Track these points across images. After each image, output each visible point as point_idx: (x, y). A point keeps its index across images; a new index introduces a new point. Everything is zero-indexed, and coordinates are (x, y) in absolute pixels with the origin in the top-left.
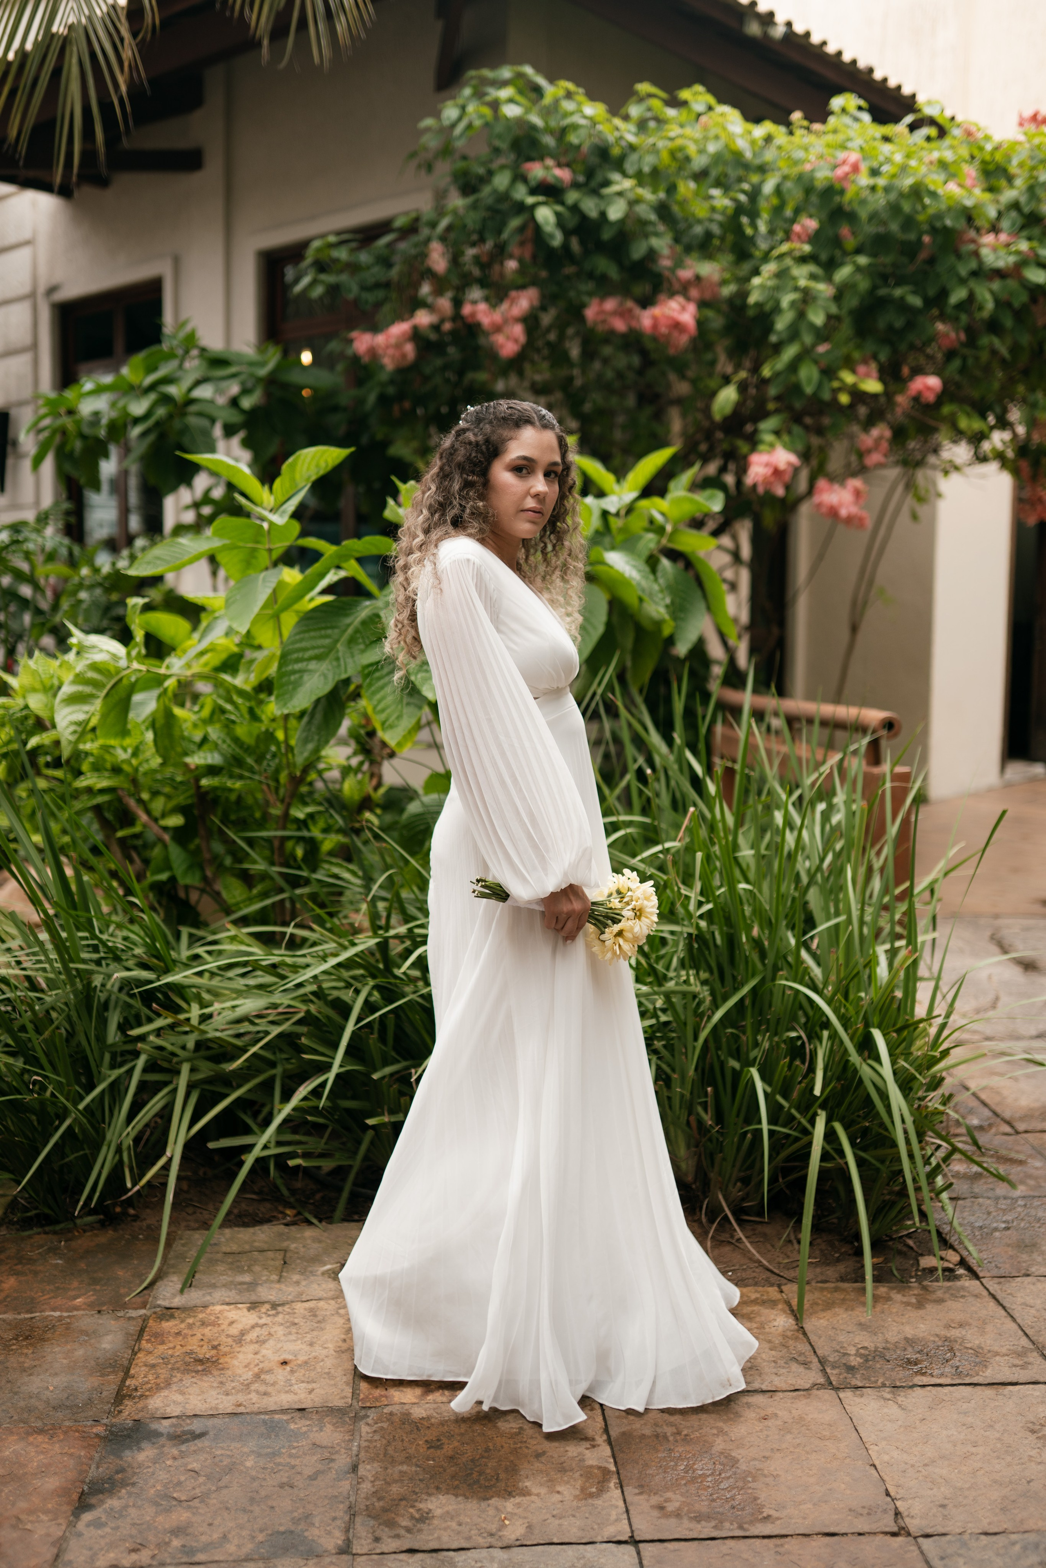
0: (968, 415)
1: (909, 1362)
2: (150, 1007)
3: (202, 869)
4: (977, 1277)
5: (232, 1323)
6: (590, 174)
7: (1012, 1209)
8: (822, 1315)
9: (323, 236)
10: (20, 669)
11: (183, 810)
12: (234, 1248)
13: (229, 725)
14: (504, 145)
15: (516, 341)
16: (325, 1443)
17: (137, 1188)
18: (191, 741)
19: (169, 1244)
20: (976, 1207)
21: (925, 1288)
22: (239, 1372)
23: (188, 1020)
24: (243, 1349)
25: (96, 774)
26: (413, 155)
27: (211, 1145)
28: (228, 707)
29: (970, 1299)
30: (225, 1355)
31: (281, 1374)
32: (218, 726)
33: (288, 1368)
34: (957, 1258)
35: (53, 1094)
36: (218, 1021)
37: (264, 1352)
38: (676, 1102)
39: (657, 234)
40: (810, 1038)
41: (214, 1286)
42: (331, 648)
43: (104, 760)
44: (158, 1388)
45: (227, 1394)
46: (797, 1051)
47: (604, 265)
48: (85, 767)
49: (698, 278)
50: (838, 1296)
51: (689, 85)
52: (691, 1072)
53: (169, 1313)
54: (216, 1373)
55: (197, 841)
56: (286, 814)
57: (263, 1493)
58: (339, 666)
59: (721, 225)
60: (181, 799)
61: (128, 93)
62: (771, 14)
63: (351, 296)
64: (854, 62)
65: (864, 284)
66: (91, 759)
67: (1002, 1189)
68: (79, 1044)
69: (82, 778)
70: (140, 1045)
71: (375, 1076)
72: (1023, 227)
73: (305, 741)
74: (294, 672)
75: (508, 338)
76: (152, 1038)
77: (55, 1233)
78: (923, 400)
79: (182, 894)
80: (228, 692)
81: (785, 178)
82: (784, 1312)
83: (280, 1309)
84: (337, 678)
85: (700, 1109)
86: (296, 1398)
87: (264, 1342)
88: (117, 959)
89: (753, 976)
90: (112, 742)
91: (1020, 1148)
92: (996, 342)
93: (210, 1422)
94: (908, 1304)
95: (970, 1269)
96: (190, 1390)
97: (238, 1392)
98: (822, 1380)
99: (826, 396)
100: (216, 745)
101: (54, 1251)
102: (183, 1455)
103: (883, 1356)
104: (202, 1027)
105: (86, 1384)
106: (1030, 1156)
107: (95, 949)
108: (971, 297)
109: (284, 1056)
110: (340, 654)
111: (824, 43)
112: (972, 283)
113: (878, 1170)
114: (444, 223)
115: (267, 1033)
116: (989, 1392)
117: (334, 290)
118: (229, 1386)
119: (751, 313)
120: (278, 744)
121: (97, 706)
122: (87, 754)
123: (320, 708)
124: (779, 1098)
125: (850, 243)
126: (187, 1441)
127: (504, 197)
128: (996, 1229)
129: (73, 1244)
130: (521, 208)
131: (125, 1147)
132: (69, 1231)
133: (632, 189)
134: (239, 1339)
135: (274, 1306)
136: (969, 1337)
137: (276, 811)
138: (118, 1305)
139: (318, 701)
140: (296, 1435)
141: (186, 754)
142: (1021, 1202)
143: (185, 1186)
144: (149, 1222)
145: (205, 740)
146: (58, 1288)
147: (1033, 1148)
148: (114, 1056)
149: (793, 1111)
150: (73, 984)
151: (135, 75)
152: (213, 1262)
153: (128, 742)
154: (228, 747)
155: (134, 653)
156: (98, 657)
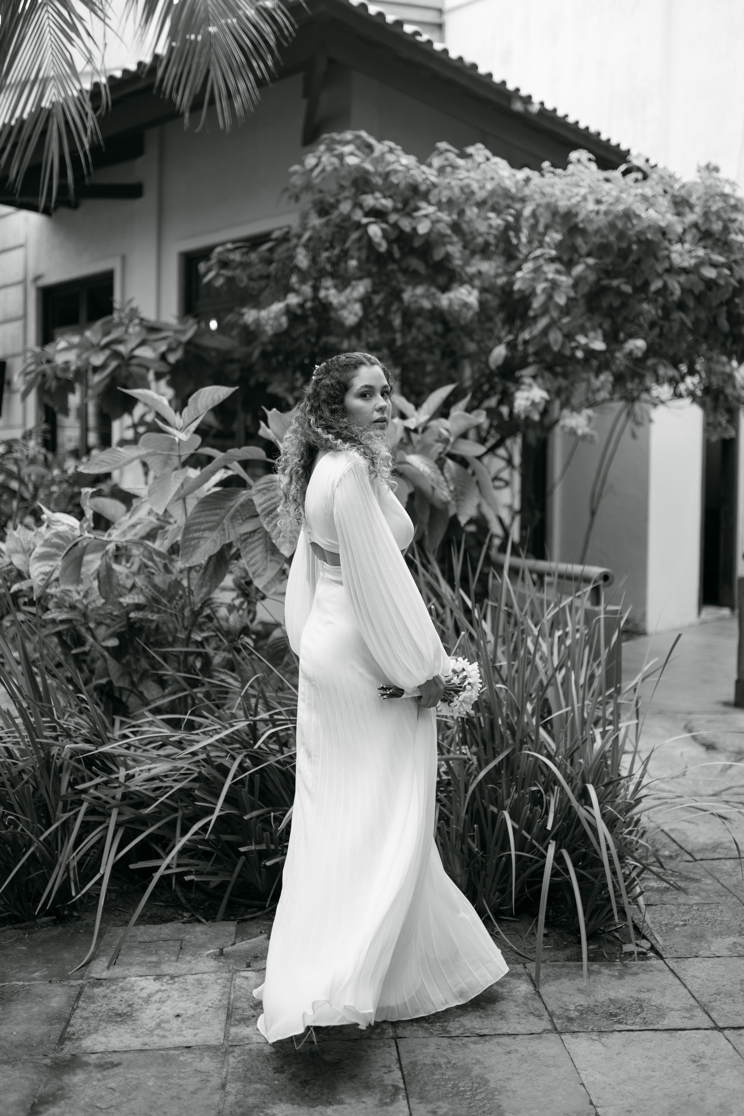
0: (665, 366)
1: (611, 1015)
2: (90, 770)
3: (130, 675)
4: (661, 958)
5: (142, 989)
6: (406, 203)
7: (688, 912)
8: (552, 983)
9: (223, 244)
10: (8, 538)
11: (118, 635)
12: (147, 938)
13: (150, 576)
14: (346, 183)
15: (356, 315)
16: (203, 1070)
17: (80, 895)
18: (124, 587)
19: (100, 936)
20: (664, 911)
21: (625, 965)
22: (146, 1022)
23: (117, 778)
24: (150, 1007)
25: (58, 610)
26: (286, 190)
27: (132, 866)
28: (150, 564)
29: (656, 973)
30: (137, 1010)
31: (175, 1023)
32: (142, 576)
33: (180, 1019)
34: (649, 945)
35: (22, 830)
36: (138, 779)
37: (164, 1008)
38: (453, 835)
39: (451, 243)
40: (546, 791)
41: (131, 964)
42: (219, 523)
43: (64, 600)
44: (89, 1033)
45: (137, 1037)
46: (537, 800)
47: (415, 263)
48: (51, 605)
49: (480, 273)
50: (565, 970)
51: (473, 143)
52: (463, 814)
53: (99, 982)
54: (130, 1022)
55: (128, 657)
56: (189, 637)
57: (159, 1103)
58: (225, 534)
59: (496, 237)
60: (116, 628)
61: (90, 149)
62: (530, 97)
63: (243, 285)
64: (587, 128)
65: (592, 277)
66: (55, 600)
67: (682, 898)
68: (41, 796)
69: (49, 612)
70: (83, 796)
71: (246, 818)
72: (700, 240)
73: (201, 586)
74: (194, 539)
75: (350, 313)
76: (92, 791)
77: (21, 928)
78: (634, 356)
79: (117, 694)
80: (150, 553)
81: (538, 205)
82: (527, 981)
83: (176, 979)
84: (223, 543)
85: (470, 841)
86: (185, 1039)
87: (164, 1002)
88: (69, 736)
89: (507, 747)
90: (70, 588)
91: (697, 870)
92: (683, 315)
93: (125, 1056)
94: (613, 976)
95: (657, 953)
96: (112, 1034)
97: (145, 1035)
98: (550, 1027)
99: (568, 352)
100: (142, 590)
101: (20, 940)
102: (104, 1078)
103: (593, 1011)
104: (127, 783)
105: (39, 1030)
106: (704, 876)
107: (54, 729)
108: (665, 286)
109: (183, 804)
110: (226, 527)
111: (566, 116)
112: (666, 277)
113: (593, 883)
114: (307, 235)
115: (172, 788)
116: (666, 1035)
117: (230, 281)
118: (139, 1031)
119: (516, 296)
120: (183, 589)
121: (59, 562)
122: (52, 596)
123: (211, 563)
124: (524, 832)
125: (584, 249)
126: (108, 1068)
127: (347, 218)
128: (677, 926)
129: (34, 936)
130: (358, 225)
131: (71, 867)
132: (32, 927)
133: (434, 213)
134: (147, 1000)
135: (172, 977)
136: (654, 998)
137: (182, 635)
138: (63, 977)
139: (210, 558)
140: (184, 1064)
141: (121, 596)
142: (695, 908)
143: (113, 896)
144: (87, 921)
145: (134, 586)
146: (22, 966)
147: (706, 871)
148: (65, 803)
149: (534, 842)
150: (38, 753)
151: (95, 138)
152: (130, 948)
153: (81, 587)
154: (149, 591)
155: (85, 526)
156: (61, 528)
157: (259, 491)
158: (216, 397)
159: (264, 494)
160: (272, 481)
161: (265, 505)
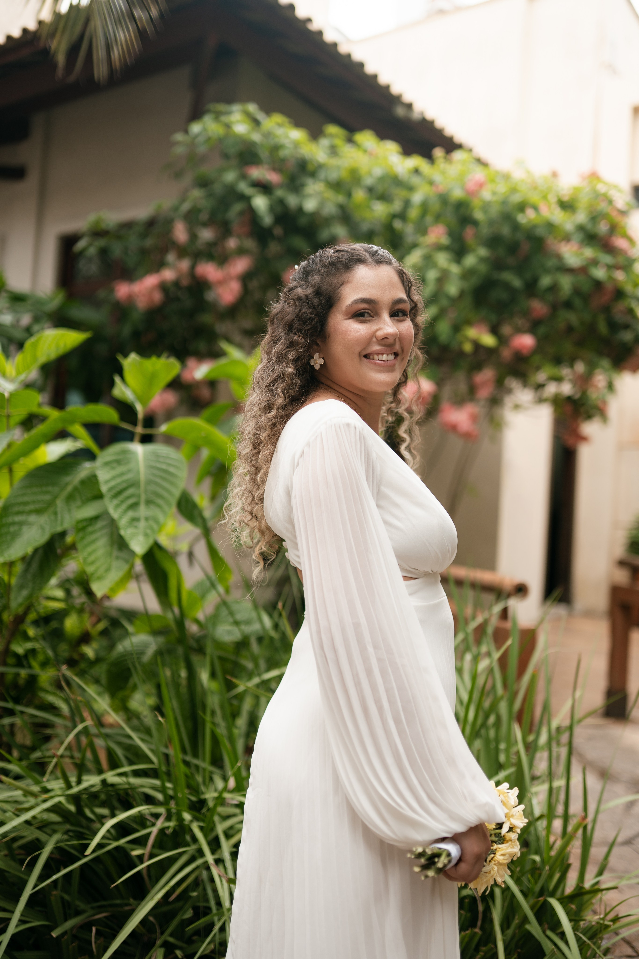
6: (293, 179)
14: (232, 153)
15: (234, 293)
42: (51, 504)
47: (299, 243)
58: (56, 520)
62: (411, 105)
63: (116, 257)
73: (21, 587)
74: (13, 523)
75: (227, 290)
78: (520, 353)
81: (428, 195)
84: (53, 531)
92: (569, 314)
99: (455, 345)
108: (555, 283)
110: (59, 510)
112: (556, 274)
114: (186, 207)
117: (104, 251)
123: (38, 556)
127: (231, 189)
130: (241, 197)
133: (322, 192)
139: (36, 551)
157: (107, 464)
158: (62, 345)
159: (113, 468)
160: (125, 452)
161: (113, 483)
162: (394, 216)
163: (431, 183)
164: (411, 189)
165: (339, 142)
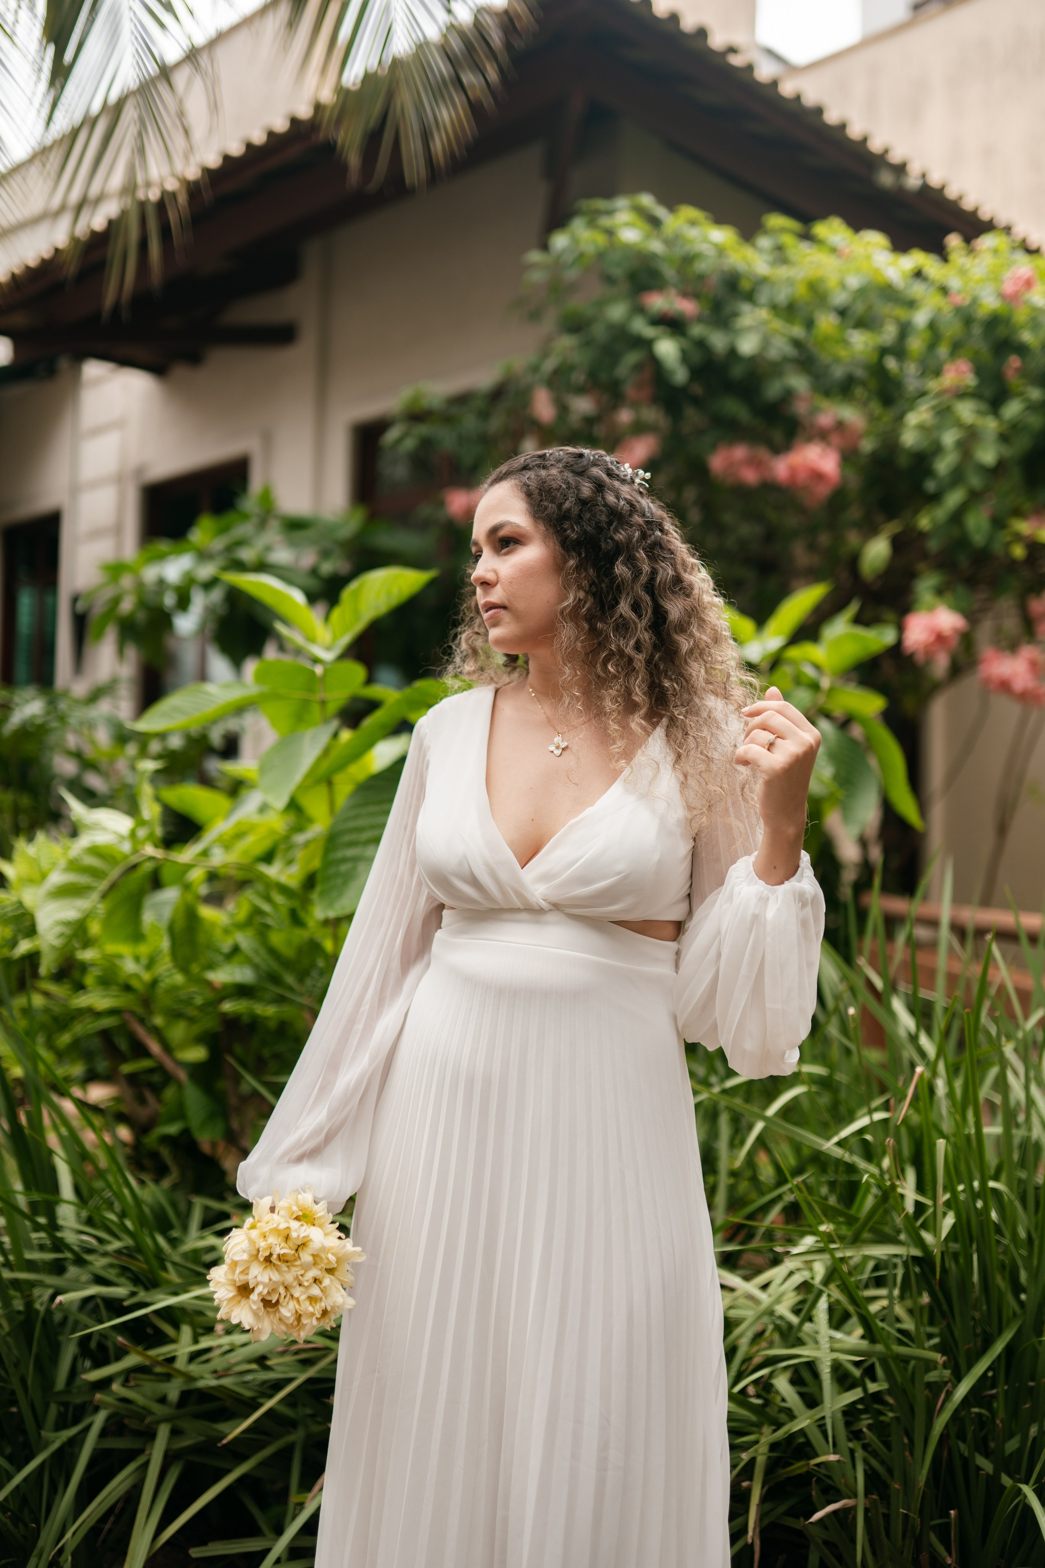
3: (227, 1118)
6: (718, 306)
10: (17, 856)
11: (207, 1039)
13: (263, 931)
14: (619, 275)
18: (218, 951)
23: (171, 1360)
25: (101, 991)
26: (518, 302)
27: (195, 1553)
28: (267, 908)
32: (252, 932)
38: (897, 1527)
39: (792, 375)
43: (111, 974)
47: (732, 407)
48: (88, 981)
49: (839, 424)
51: (824, 218)
52: (922, 1481)
55: (222, 1081)
59: (864, 369)
60: (204, 1025)
62: (904, 165)
63: (447, 452)
65: (1036, 423)
66: (95, 971)
69: (85, 995)
70: (98, 1396)
74: (345, 860)
76: (116, 1387)
80: (266, 887)
81: (939, 312)
85: (933, 1538)
89: (1007, 1323)
90: (122, 950)
99: (997, 548)
100: (249, 957)
104: (191, 1370)
109: (309, 1411)
114: (549, 366)
115: (284, 1382)
117: (426, 444)
120: (325, 956)
121: (96, 902)
122: (88, 964)
127: (620, 331)
130: (637, 343)
133: (766, 322)
141: (211, 966)
145: (236, 950)
148: (61, 1408)
150: (8, 1302)
153: (144, 950)
154: (263, 959)
155: (142, 833)
156: (101, 839)
158: (393, 592)
162: (884, 351)
163: (944, 290)
164: (911, 304)
165: (788, 240)
